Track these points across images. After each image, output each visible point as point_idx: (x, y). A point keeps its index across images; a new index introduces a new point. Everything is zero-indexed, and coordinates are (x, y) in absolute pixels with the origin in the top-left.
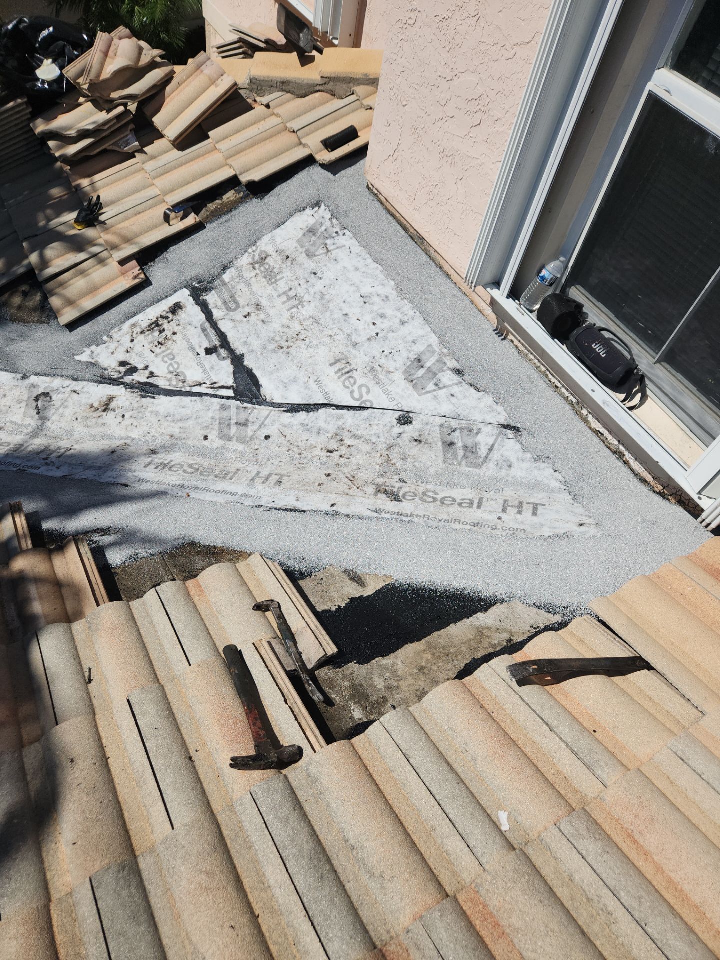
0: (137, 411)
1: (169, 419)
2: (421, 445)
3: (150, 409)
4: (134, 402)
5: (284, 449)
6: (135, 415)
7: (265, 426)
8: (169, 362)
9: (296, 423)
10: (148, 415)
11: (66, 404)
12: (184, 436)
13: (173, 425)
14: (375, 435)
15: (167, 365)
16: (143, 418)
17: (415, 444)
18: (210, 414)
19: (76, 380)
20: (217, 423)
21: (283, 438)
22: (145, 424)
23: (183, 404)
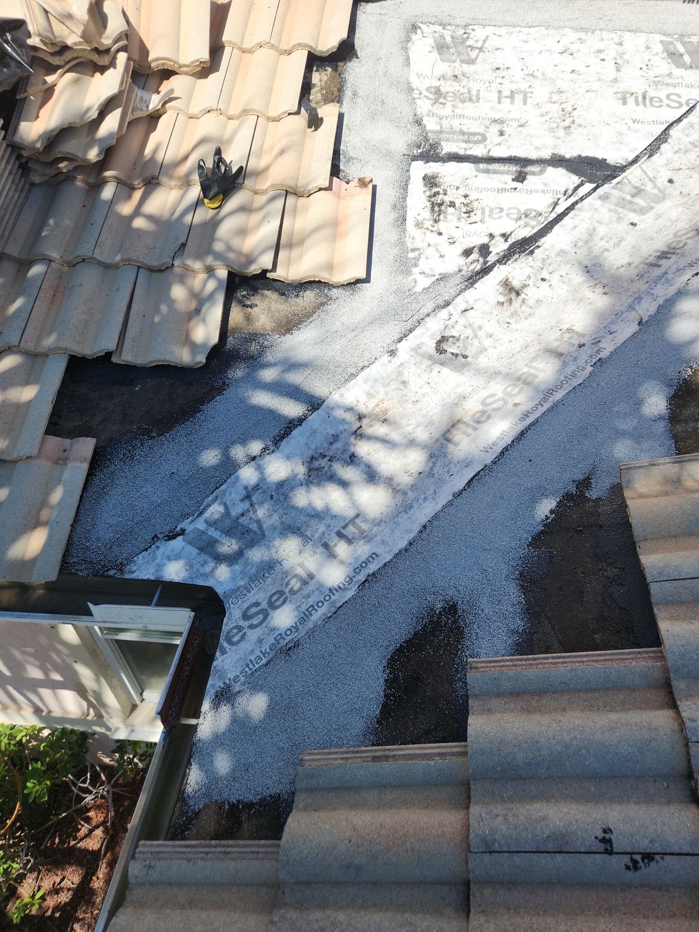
0: (547, 266)
1: (580, 244)
3: (552, 256)
5: (696, 175)
6: (551, 269)
7: (654, 177)
9: (670, 155)
10: (558, 259)
11: (475, 326)
12: (615, 240)
13: (591, 243)
15: (505, 218)
16: (560, 265)
18: (605, 210)
19: (447, 304)
20: (620, 210)
21: (681, 171)
22: (569, 266)
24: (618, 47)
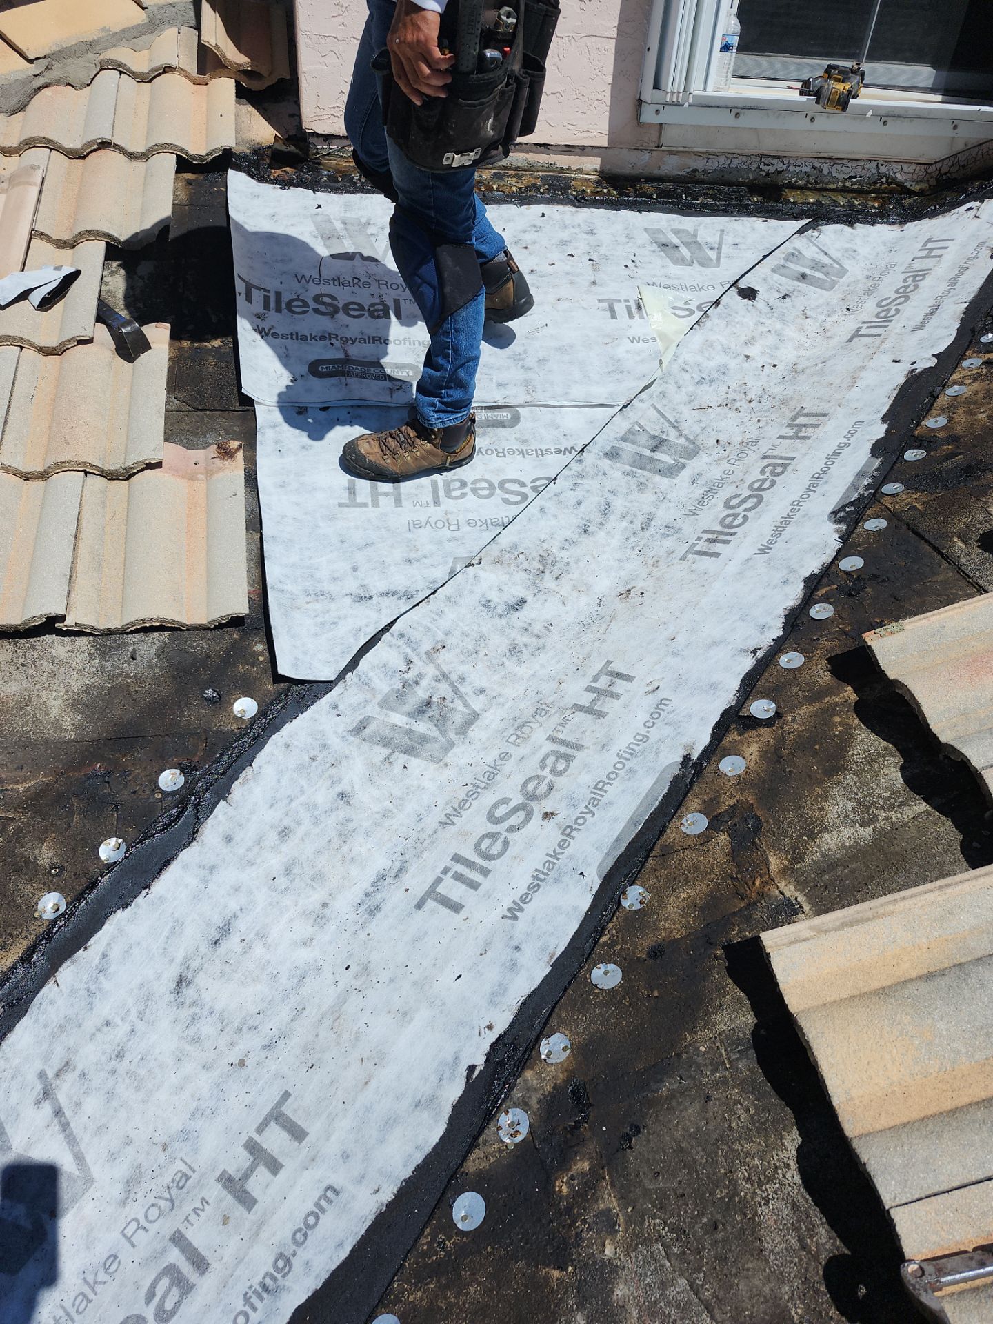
0: (549, 566)
1: (591, 528)
2: (793, 297)
3: (554, 550)
4: (526, 565)
5: (732, 414)
6: (557, 572)
7: (676, 421)
8: (466, 490)
9: (691, 388)
10: (565, 554)
11: (454, 677)
12: (641, 518)
13: (608, 527)
14: (756, 324)
15: (471, 496)
16: (568, 563)
17: (788, 300)
18: (618, 474)
20: (640, 471)
21: (710, 410)
22: (582, 564)
23: (573, 501)
24: (590, 237)
